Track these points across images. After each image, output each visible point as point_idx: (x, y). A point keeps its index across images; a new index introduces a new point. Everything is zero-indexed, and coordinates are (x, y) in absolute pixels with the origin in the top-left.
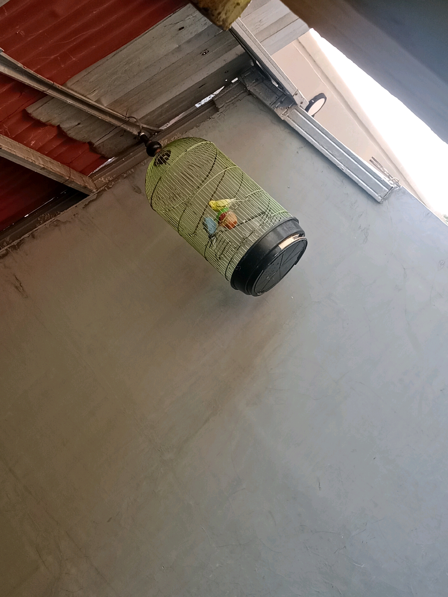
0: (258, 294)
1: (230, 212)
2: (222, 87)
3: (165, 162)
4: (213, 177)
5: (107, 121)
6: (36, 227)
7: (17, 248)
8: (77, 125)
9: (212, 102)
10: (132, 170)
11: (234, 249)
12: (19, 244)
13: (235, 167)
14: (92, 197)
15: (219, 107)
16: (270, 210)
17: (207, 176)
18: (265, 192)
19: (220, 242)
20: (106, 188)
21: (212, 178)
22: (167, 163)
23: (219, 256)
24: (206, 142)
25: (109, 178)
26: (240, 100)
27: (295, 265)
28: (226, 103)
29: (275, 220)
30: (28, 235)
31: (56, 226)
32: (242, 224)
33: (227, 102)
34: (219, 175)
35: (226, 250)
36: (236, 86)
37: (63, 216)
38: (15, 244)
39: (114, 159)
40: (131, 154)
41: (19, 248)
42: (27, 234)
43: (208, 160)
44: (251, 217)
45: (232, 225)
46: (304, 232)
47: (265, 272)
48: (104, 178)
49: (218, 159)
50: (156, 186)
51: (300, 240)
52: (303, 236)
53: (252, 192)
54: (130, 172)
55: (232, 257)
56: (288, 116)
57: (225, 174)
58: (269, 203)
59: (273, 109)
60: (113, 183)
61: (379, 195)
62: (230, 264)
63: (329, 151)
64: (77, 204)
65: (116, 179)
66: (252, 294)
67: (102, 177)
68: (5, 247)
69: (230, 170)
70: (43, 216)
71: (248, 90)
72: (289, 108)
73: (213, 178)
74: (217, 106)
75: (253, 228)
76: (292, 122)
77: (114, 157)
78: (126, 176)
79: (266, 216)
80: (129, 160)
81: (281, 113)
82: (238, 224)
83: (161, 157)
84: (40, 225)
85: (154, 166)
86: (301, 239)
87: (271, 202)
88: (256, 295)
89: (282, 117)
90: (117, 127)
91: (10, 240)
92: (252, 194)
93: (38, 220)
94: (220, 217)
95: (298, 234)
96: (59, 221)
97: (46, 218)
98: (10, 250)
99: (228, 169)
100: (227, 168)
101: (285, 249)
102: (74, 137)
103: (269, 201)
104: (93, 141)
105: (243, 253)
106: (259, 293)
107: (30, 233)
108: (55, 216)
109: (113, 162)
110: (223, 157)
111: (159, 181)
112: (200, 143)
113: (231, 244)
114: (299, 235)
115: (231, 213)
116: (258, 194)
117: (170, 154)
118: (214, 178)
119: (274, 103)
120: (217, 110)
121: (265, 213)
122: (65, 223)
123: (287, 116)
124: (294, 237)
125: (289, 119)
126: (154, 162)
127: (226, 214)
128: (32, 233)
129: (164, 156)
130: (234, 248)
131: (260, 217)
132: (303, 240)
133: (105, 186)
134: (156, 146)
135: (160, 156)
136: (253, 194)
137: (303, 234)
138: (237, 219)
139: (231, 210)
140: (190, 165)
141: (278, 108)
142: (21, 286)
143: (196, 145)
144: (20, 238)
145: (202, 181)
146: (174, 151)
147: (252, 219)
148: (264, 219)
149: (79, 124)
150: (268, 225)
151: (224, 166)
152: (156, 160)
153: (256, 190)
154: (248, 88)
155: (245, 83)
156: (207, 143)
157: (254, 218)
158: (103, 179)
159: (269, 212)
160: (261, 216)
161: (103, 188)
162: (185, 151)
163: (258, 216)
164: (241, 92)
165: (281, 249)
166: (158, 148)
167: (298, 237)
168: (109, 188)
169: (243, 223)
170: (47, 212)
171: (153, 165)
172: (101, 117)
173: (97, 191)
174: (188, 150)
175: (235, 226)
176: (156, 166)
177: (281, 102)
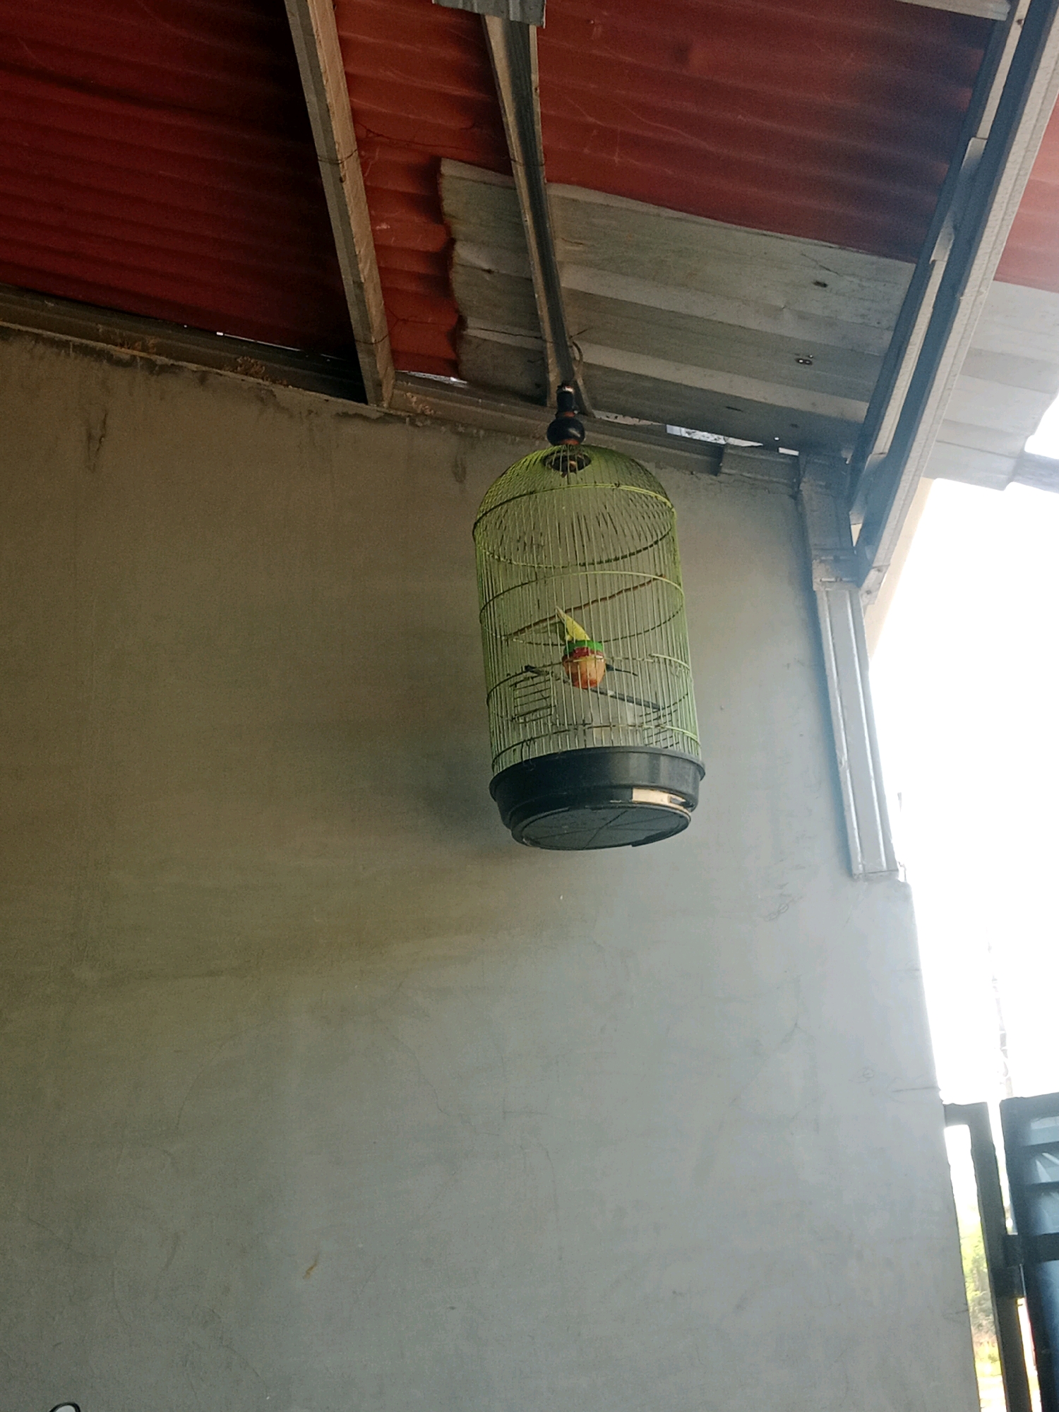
0: (524, 840)
1: (601, 657)
2: (759, 442)
3: (565, 471)
4: (625, 570)
5: (539, 313)
6: (220, 369)
7: (154, 372)
8: (484, 270)
9: (717, 451)
10: (482, 432)
11: (550, 725)
12: (164, 369)
13: (678, 587)
14: (370, 410)
15: (725, 470)
16: (671, 713)
17: (617, 559)
18: (691, 675)
19: (538, 692)
20: (408, 419)
21: (621, 571)
22: (566, 477)
23: (515, 715)
24: (666, 501)
25: (427, 407)
26: (769, 492)
27: (630, 846)
28: (742, 475)
29: (665, 737)
30: (195, 370)
31: (262, 400)
32: (603, 696)
33: (745, 474)
34: (638, 576)
35: (536, 715)
36: (783, 463)
37: (288, 394)
38: (159, 362)
39: (464, 384)
40: (502, 405)
41: (158, 375)
42: (196, 365)
43: (642, 533)
44: (627, 696)
45: (585, 683)
46: (697, 804)
47: (569, 813)
48: (417, 398)
49: (660, 547)
50: (514, 498)
51: (678, 812)
52: (690, 809)
53: (669, 656)
54: (475, 431)
55: (535, 736)
56: (827, 592)
57: (650, 585)
58: (680, 700)
59: (813, 557)
60: (429, 422)
61: (864, 862)
62: (521, 745)
63: (845, 711)
64: (333, 399)
65: (439, 421)
66: (512, 831)
67: (418, 396)
68: (134, 349)
69: (664, 583)
70: (250, 362)
71: (799, 487)
72: (841, 580)
73: (622, 573)
74: (721, 464)
75: (615, 718)
76: (826, 607)
77: (465, 382)
78: (461, 432)
79: (656, 717)
80: (489, 412)
81: (821, 576)
82: (595, 689)
83: (565, 458)
84: (233, 371)
85: (541, 460)
86: (681, 811)
87: (685, 702)
88: (518, 838)
89: (818, 584)
90: (541, 338)
91: (153, 348)
92: (665, 659)
93: (236, 359)
94: (574, 651)
95: (683, 798)
96: (275, 396)
97: (253, 370)
98: (140, 363)
99: (661, 581)
100: (661, 576)
101: (638, 805)
102: (455, 286)
103: (684, 698)
104: (471, 322)
105: (561, 749)
106: (527, 838)
107: (204, 369)
108: (274, 382)
109: (460, 390)
110: (671, 551)
111: (525, 495)
112: (653, 494)
113: (553, 713)
114: (684, 800)
115: (601, 659)
116: (676, 667)
117: (586, 465)
118: (625, 575)
119: (822, 549)
120: (715, 471)
121: (659, 710)
122: (280, 408)
123: (827, 589)
124: (671, 798)
125: (825, 599)
126: (546, 454)
127: (590, 654)
128: (206, 371)
129: (572, 458)
130: (552, 722)
131: (645, 709)
132: (682, 817)
133: (411, 414)
134: (573, 431)
135: (565, 453)
136: (668, 662)
137: (692, 806)
138: (603, 678)
139: (605, 655)
140: (603, 514)
141: (823, 564)
142: (100, 442)
143: (644, 491)
144: (176, 361)
145: (599, 560)
146: (597, 467)
147: (628, 701)
148: (648, 720)
149: (489, 271)
150: (646, 736)
151: (661, 569)
152: (553, 454)
153: (678, 659)
154: (802, 485)
155: (804, 473)
156: (665, 503)
157: (633, 702)
158: (414, 399)
159: (667, 716)
160: (647, 709)
161: (403, 414)
162: (616, 484)
163: (641, 705)
164: (782, 480)
165: (632, 798)
166: (575, 437)
167: (679, 803)
168: (413, 423)
169: (606, 694)
170: (264, 362)
171: (539, 458)
172: (539, 297)
173: (387, 408)
174: (622, 487)
175: (587, 689)
176: (545, 465)
177: (837, 560)
